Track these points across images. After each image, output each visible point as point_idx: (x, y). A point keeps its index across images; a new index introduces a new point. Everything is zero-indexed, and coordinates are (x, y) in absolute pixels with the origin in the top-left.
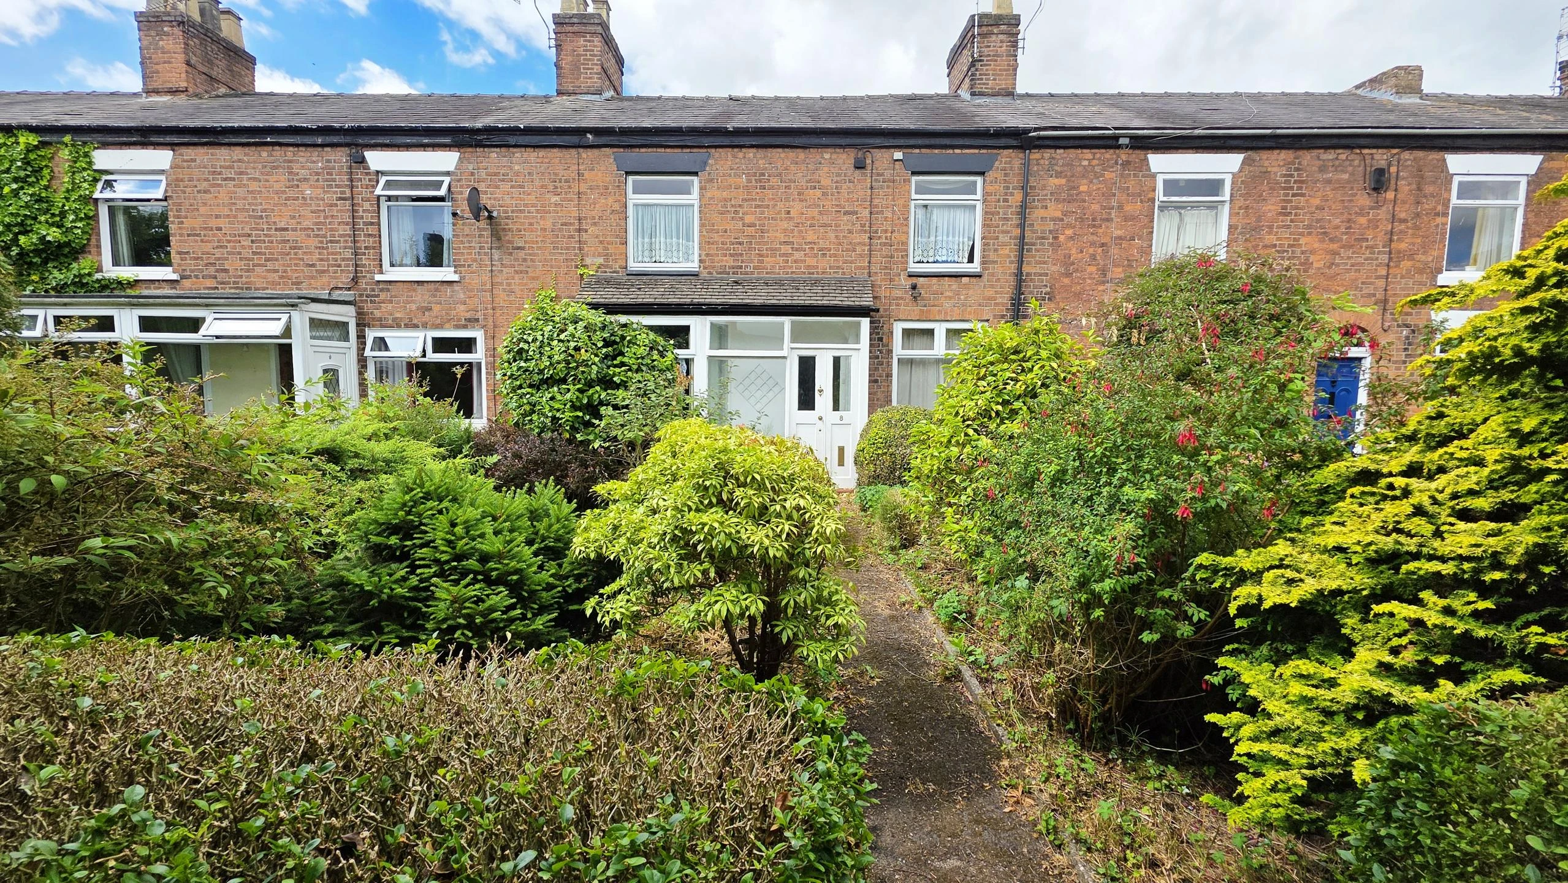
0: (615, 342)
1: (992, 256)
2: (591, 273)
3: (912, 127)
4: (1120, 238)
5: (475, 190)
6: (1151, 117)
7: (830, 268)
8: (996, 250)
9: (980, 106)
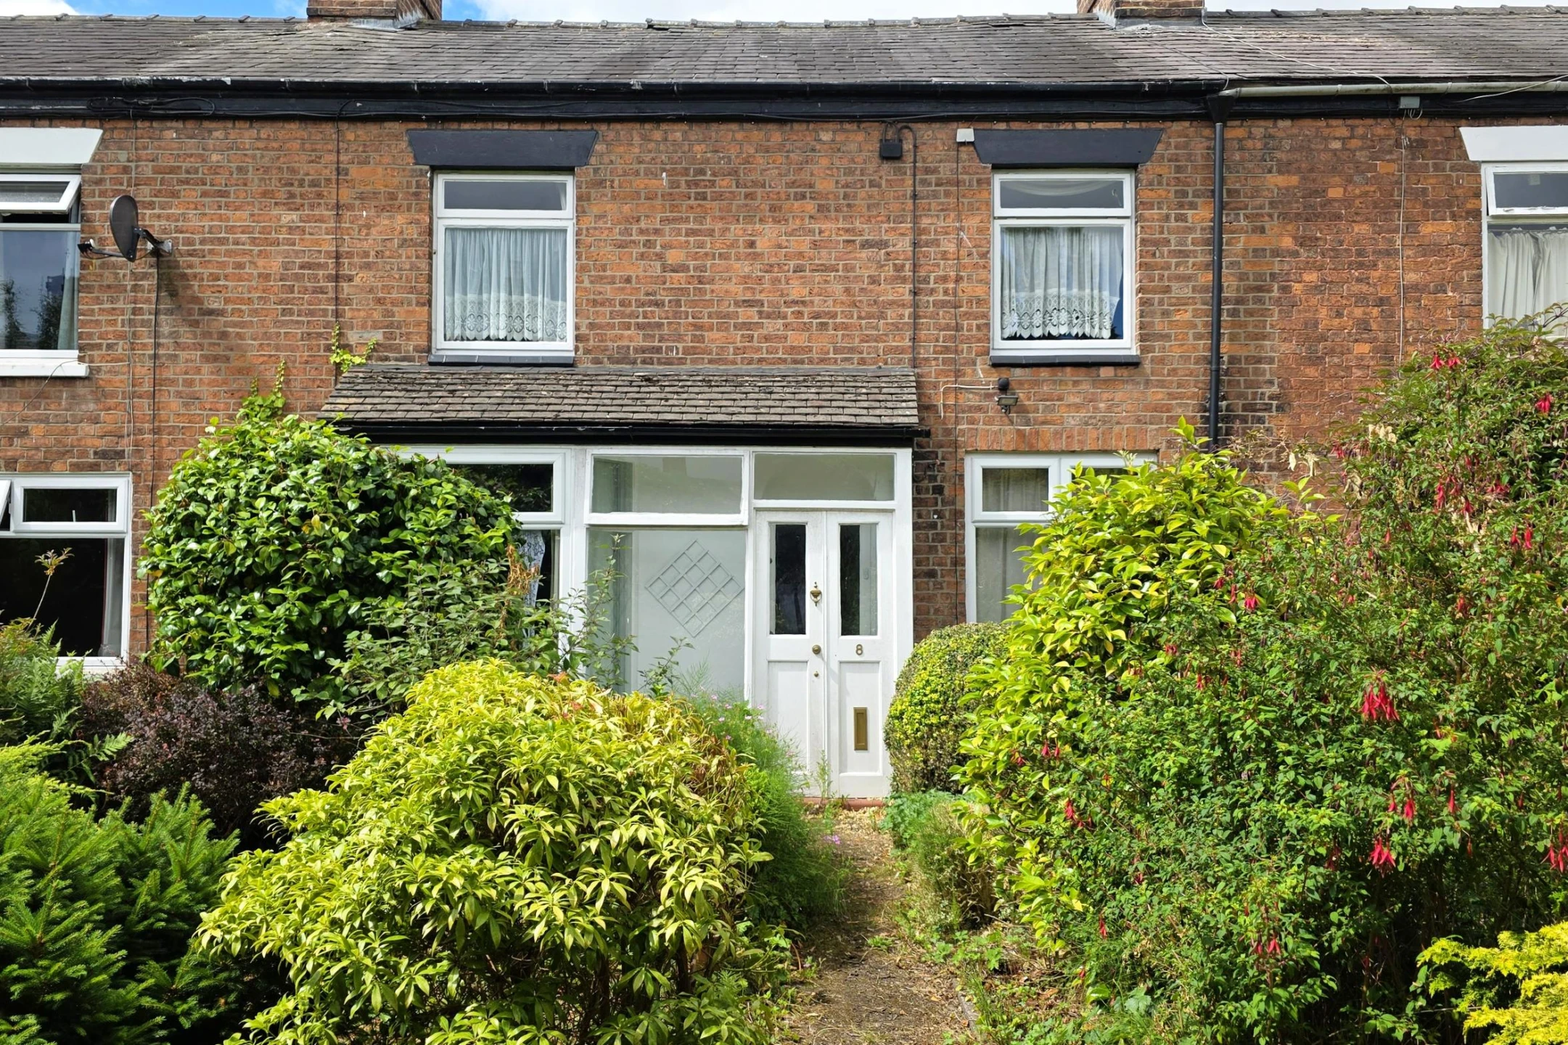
0: (386, 501)
1: (1159, 325)
2: (357, 360)
3: (991, 81)
4: (1415, 287)
5: (128, 202)
6: (1467, 56)
7: (836, 351)
8: (1165, 314)
9: (1133, 37)
